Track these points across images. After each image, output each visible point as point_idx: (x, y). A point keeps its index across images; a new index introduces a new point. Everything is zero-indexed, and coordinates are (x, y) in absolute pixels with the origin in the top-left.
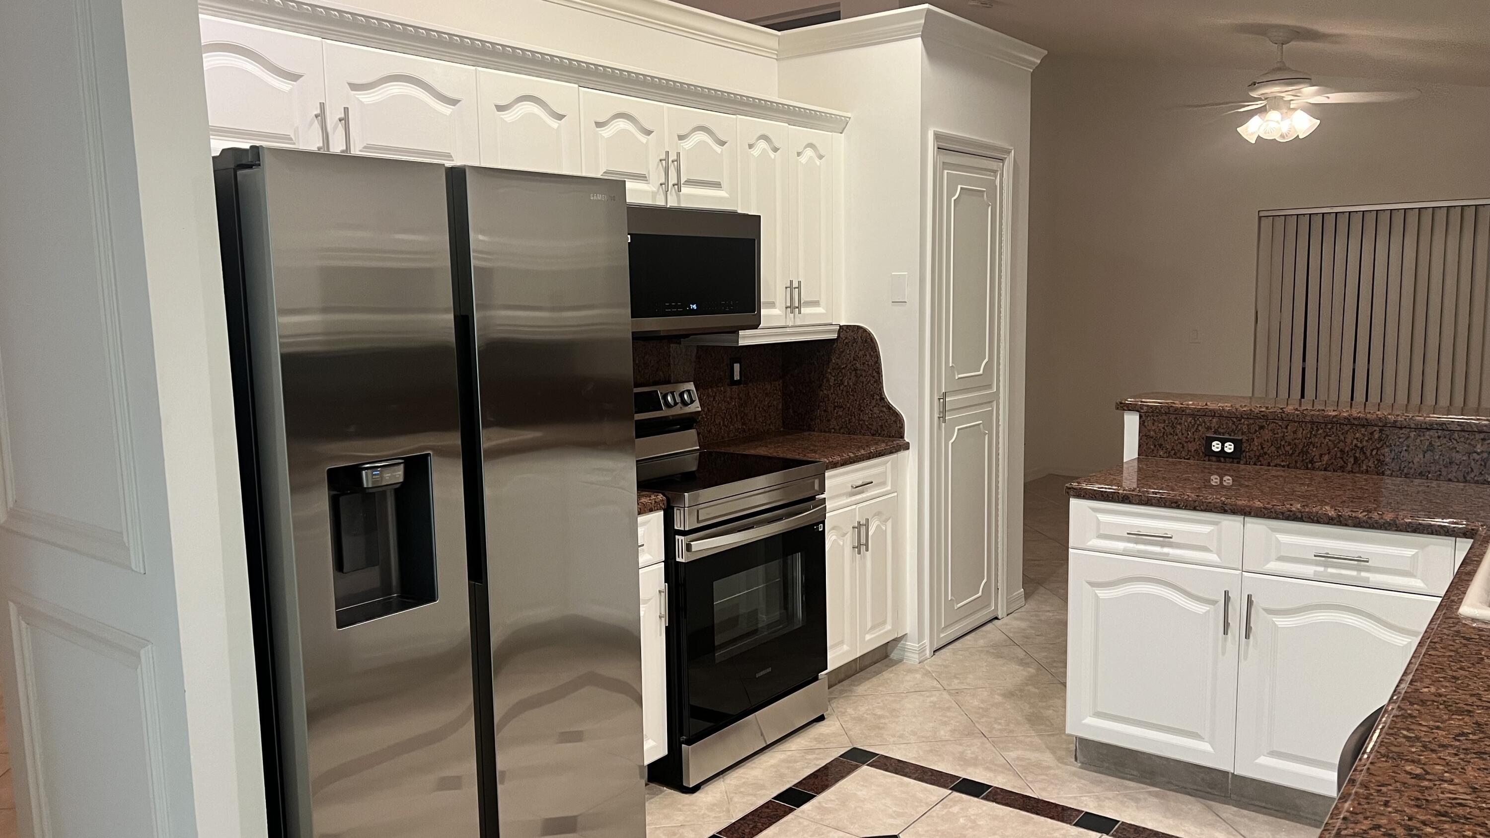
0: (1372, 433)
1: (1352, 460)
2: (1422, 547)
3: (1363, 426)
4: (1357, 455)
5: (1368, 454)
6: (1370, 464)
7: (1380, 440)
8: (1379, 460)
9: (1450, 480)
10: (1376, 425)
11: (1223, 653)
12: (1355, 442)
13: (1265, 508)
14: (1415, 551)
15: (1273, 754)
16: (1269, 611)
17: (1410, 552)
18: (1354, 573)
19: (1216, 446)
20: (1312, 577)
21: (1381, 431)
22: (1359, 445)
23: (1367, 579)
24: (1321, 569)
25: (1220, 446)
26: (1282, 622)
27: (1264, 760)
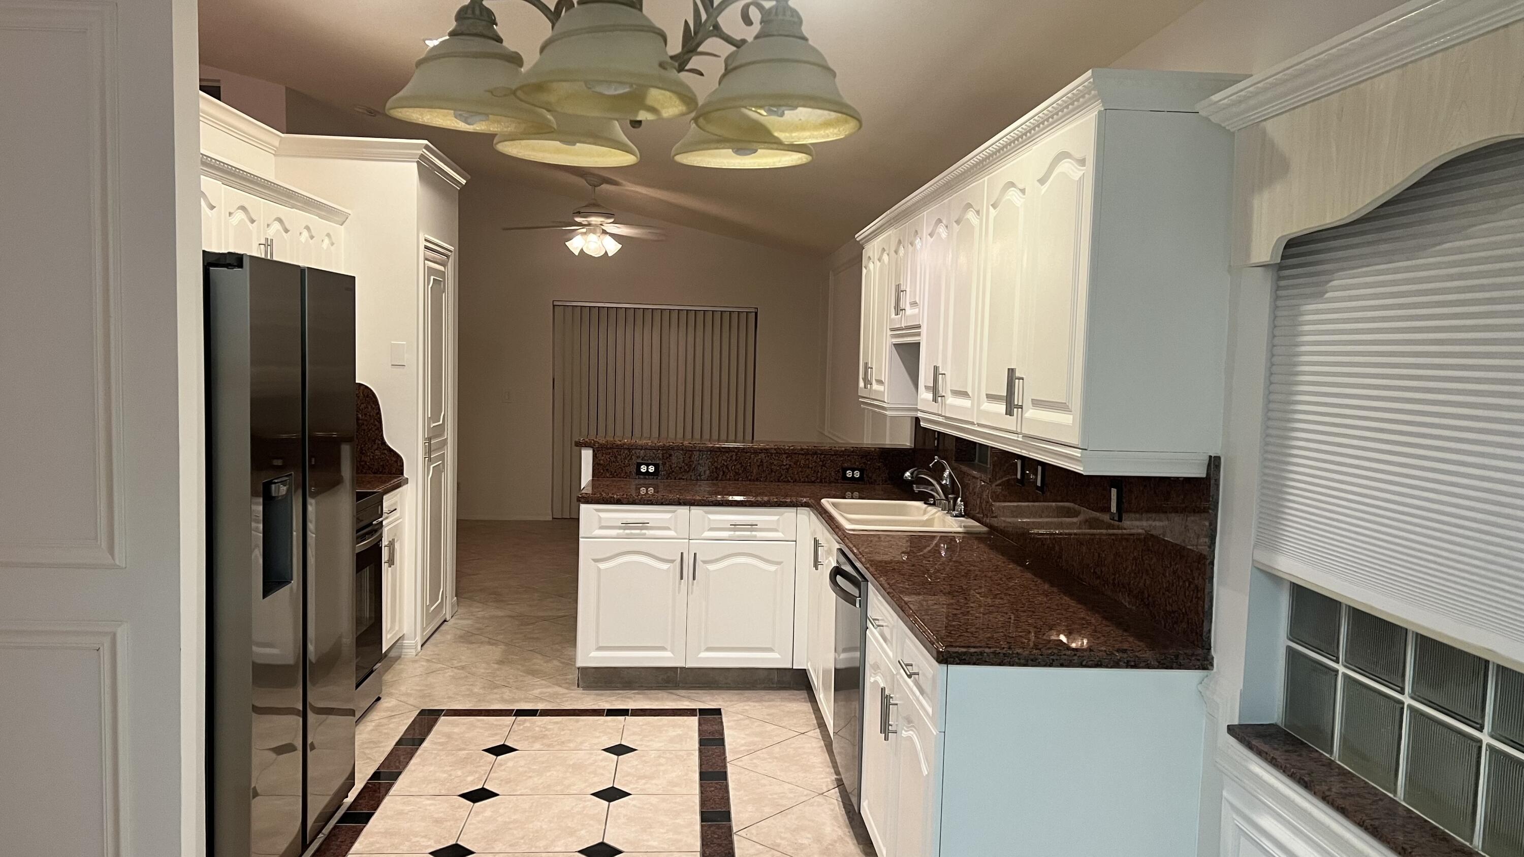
0: (732, 456)
1: (721, 473)
2: (781, 514)
3: (727, 452)
4: (724, 470)
5: (730, 469)
6: (731, 475)
7: (736, 460)
8: (736, 472)
9: (772, 481)
10: (734, 451)
11: (679, 593)
12: (723, 462)
13: (703, 500)
14: (778, 517)
15: (709, 649)
16: (705, 562)
17: (775, 518)
18: (749, 533)
19: (643, 469)
20: (727, 538)
21: (736, 455)
22: (725, 464)
23: (755, 536)
24: (732, 533)
25: (646, 468)
26: (711, 567)
27: (704, 655)
